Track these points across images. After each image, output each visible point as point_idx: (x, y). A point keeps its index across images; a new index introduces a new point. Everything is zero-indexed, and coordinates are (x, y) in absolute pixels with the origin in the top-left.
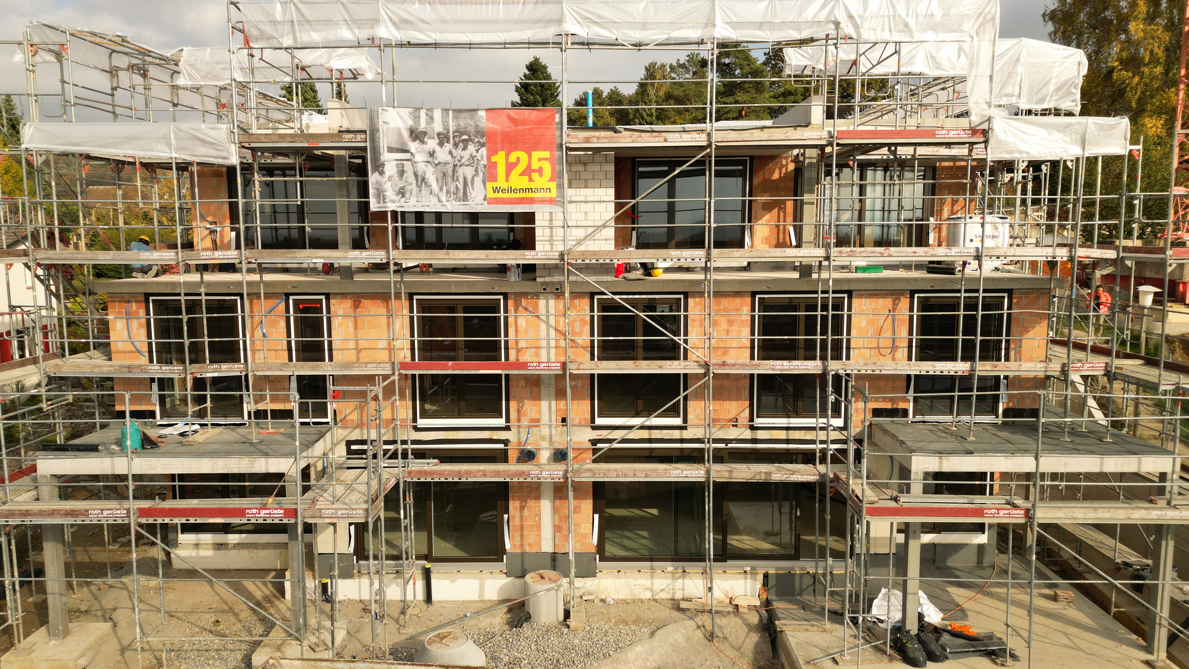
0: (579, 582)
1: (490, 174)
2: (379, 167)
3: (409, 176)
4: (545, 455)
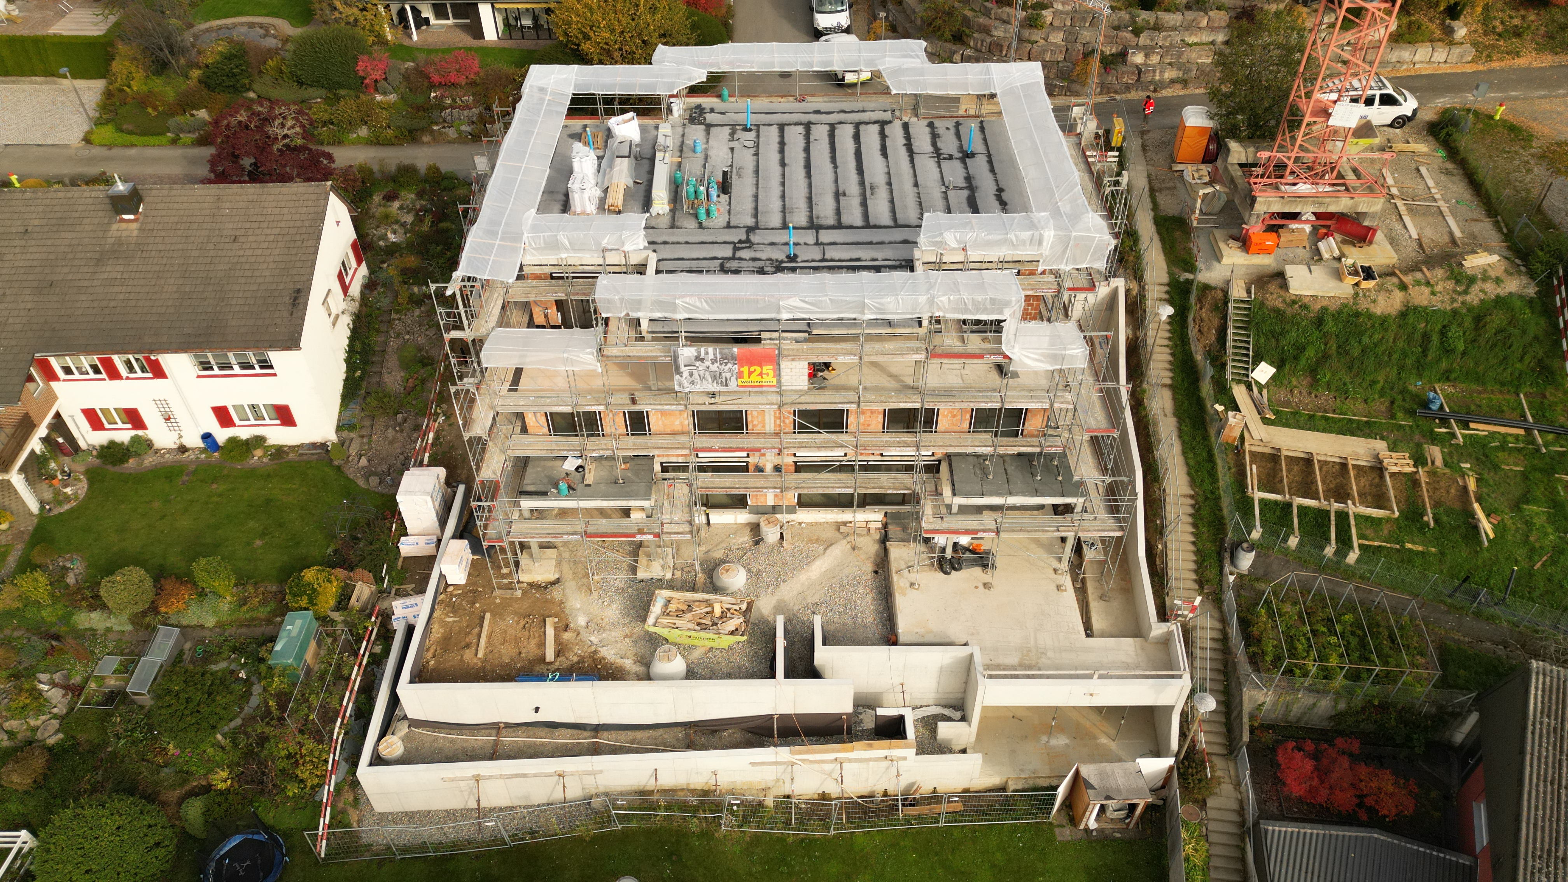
0: (788, 516)
1: (740, 375)
3: (696, 375)
4: (769, 468)
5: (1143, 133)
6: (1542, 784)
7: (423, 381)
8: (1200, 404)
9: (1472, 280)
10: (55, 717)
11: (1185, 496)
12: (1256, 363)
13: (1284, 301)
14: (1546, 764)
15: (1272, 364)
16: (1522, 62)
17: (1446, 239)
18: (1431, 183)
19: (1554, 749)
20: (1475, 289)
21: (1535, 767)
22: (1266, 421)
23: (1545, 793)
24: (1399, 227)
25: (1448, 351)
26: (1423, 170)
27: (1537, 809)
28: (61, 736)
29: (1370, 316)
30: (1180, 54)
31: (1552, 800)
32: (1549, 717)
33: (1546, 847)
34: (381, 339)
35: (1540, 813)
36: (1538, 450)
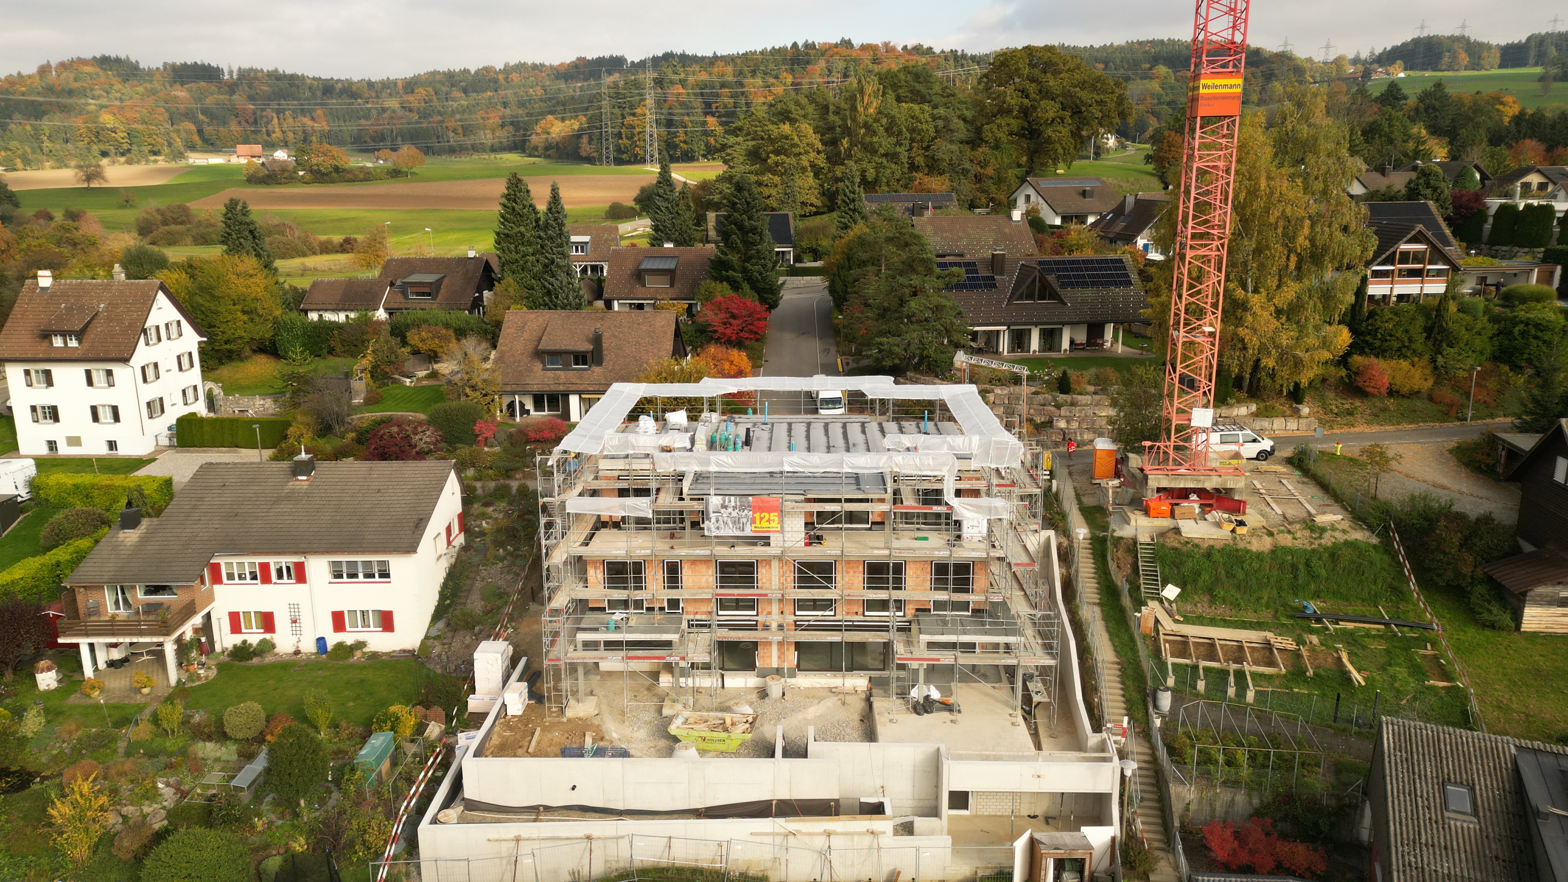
0: (788, 680)
1: (753, 521)
2: (709, 519)
3: (721, 522)
4: (774, 626)
5: (1069, 466)
6: (1401, 796)
7: (499, 608)
8: (1122, 610)
9: (1323, 530)
10: (164, 808)
11: (1114, 663)
12: (1164, 585)
13: (1179, 542)
14: (1403, 782)
15: (1177, 586)
16: (1357, 430)
17: (1305, 515)
18: (1290, 487)
19: (1408, 772)
20: (1327, 535)
21: (1395, 785)
22: (1177, 621)
23: (1405, 801)
24: (1268, 509)
25: (1314, 577)
26: (1284, 481)
27: (1400, 812)
28: (166, 822)
29: (1248, 551)
30: (1094, 422)
31: (1411, 805)
32: (1400, 751)
33: (1411, 837)
34: (469, 582)
35: (1403, 814)
36: (1396, 635)
